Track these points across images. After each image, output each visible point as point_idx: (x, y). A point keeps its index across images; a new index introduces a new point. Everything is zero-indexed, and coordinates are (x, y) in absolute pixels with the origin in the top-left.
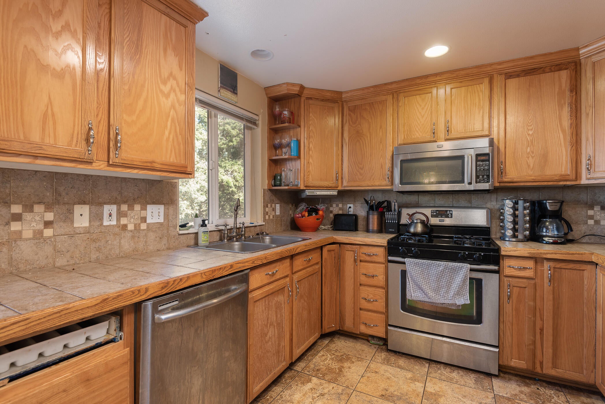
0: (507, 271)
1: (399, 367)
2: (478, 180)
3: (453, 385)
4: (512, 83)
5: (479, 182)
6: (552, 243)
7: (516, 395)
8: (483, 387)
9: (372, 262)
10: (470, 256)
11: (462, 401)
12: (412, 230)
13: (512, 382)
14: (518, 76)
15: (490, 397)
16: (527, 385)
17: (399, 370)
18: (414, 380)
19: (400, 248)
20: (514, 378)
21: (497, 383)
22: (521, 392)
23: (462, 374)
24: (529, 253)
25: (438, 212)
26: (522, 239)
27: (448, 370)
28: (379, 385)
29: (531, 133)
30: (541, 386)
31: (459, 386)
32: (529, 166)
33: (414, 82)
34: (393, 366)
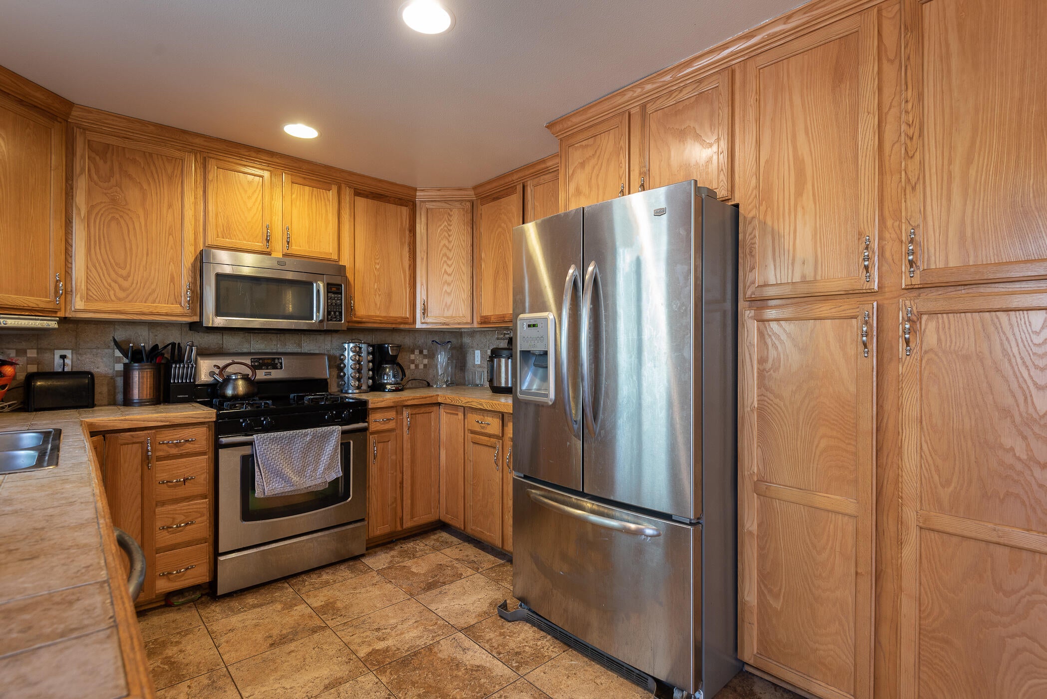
0: (373, 427)
1: (254, 607)
2: (330, 317)
3: (334, 586)
4: (361, 202)
5: (331, 320)
6: (394, 391)
7: (391, 561)
8: (361, 572)
9: (182, 456)
10: (338, 415)
11: (357, 593)
12: (229, 392)
13: (379, 553)
14: (367, 196)
15: (375, 575)
16: (391, 549)
17: (259, 609)
18: (289, 606)
19: (241, 420)
20: (377, 549)
21: (368, 561)
22: (393, 557)
23: (332, 572)
24: (394, 402)
25: (261, 361)
26: (365, 390)
27: (314, 576)
28: (254, 639)
29: (378, 267)
30: (401, 544)
31: (340, 583)
32: (376, 304)
33: (237, 150)
34: (245, 611)
